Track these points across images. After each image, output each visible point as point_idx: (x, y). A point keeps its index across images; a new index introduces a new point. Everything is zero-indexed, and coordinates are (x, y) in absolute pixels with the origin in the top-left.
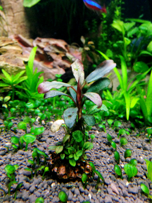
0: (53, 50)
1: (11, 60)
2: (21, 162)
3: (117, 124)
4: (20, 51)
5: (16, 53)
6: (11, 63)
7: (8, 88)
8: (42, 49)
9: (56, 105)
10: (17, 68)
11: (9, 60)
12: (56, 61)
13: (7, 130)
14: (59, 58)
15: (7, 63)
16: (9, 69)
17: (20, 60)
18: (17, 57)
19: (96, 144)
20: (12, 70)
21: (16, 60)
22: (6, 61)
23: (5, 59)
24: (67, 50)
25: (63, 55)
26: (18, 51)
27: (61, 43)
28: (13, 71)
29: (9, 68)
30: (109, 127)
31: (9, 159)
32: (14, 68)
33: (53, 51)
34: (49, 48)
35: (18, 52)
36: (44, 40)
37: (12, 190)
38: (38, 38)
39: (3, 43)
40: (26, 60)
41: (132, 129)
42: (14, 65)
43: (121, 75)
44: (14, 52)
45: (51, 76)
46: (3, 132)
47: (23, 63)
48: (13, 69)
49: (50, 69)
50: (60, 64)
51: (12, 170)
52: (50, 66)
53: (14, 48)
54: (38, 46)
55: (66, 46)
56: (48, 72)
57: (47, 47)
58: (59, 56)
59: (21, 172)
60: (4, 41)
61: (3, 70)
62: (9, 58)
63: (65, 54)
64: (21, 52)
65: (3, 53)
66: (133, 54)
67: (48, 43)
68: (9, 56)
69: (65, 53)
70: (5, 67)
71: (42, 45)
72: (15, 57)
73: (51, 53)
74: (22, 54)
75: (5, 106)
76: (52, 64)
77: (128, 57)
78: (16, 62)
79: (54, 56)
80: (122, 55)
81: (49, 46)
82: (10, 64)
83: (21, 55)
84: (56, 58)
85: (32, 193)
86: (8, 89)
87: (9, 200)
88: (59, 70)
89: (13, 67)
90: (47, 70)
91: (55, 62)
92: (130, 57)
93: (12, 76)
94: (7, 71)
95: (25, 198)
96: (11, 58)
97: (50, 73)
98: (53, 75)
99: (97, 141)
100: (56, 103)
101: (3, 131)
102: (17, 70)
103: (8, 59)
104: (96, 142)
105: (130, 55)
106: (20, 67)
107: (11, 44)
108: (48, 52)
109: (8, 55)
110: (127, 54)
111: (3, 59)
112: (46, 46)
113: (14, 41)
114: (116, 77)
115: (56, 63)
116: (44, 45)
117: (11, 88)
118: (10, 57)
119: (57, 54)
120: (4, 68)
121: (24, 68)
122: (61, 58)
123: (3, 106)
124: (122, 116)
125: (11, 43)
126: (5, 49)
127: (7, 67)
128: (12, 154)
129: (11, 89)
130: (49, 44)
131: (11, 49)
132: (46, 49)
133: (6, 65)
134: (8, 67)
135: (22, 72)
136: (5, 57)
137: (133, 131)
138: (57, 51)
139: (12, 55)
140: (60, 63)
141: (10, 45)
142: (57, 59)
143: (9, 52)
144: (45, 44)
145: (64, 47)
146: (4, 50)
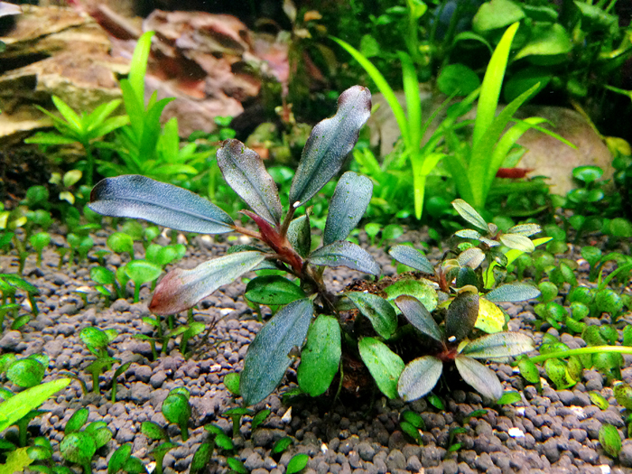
0: (202, 45)
1: (79, 70)
2: (123, 326)
3: (392, 233)
4: (103, 45)
5: (93, 51)
6: (80, 80)
7: (74, 152)
8: (171, 42)
9: (218, 194)
10: (96, 93)
11: (71, 71)
12: (214, 76)
13: (77, 258)
14: (223, 68)
15: (67, 80)
16: (74, 97)
17: (106, 69)
18: (96, 63)
19: (331, 282)
20: (83, 98)
21: (92, 70)
22: (63, 74)
23: (59, 67)
24: (245, 46)
25: (234, 60)
26: (98, 44)
27: (229, 26)
28: (86, 102)
29: (72, 93)
30: (370, 245)
31: (89, 321)
32: (87, 93)
33: (204, 49)
34: (192, 37)
35: (99, 48)
36: (175, 17)
37: (103, 383)
38: (157, 12)
39: (52, 24)
40: (123, 70)
41: (432, 243)
42: (87, 85)
43: (405, 109)
44: (86, 48)
45: (201, 121)
46: (67, 264)
47: (113, 78)
48: (85, 95)
49: (198, 101)
50: (227, 87)
51: (99, 338)
52: (196, 94)
53: (86, 37)
54: (158, 35)
55: (242, 34)
56: (192, 109)
57: (186, 36)
58: (222, 61)
59: (124, 346)
60: (56, 19)
61: (55, 100)
62: (71, 66)
63: (241, 56)
64: (106, 49)
65: (53, 53)
66: (437, 46)
67: (187, 25)
68: (71, 60)
69: (240, 52)
70: (61, 89)
71: (169, 31)
72: (90, 61)
73: (198, 52)
74: (109, 53)
75: (69, 198)
76: (202, 86)
77: (421, 54)
78: (92, 77)
79: (207, 63)
80: (405, 49)
81: (191, 33)
82: (75, 83)
83: (108, 57)
84: (215, 66)
85: (158, 386)
86: (73, 155)
87: (96, 403)
88: (223, 103)
89: (84, 90)
90: (190, 106)
91: (210, 80)
92: (427, 54)
93: (83, 115)
94: (68, 103)
95: (140, 399)
96: (79, 66)
97: (199, 113)
98: (208, 119)
99: (335, 275)
100: (216, 190)
101: (68, 262)
102: (97, 99)
103: (68, 68)
104: (331, 279)
105: (426, 48)
106: (106, 90)
107: (76, 27)
108: (187, 50)
109: (68, 58)
110: (418, 46)
111: (56, 69)
112: (181, 33)
113: (84, 18)
114: (391, 116)
115: (214, 84)
116: (176, 31)
117: (80, 150)
118: (75, 64)
119: (217, 55)
120: (59, 93)
121: (118, 91)
122: (228, 68)
123: (62, 196)
124: (405, 214)
125: (76, 22)
126: (60, 41)
127: (66, 91)
128: (97, 312)
129: (83, 154)
130: (192, 28)
131: (76, 42)
132: (183, 42)
133: (65, 85)
134: (71, 89)
135: (114, 104)
136: (60, 62)
137: (435, 249)
138: (216, 47)
139: (79, 57)
140: (227, 83)
141: (74, 30)
142: (218, 72)
143: (70, 50)
144: (180, 28)
145: (235, 36)
146: (56, 45)
